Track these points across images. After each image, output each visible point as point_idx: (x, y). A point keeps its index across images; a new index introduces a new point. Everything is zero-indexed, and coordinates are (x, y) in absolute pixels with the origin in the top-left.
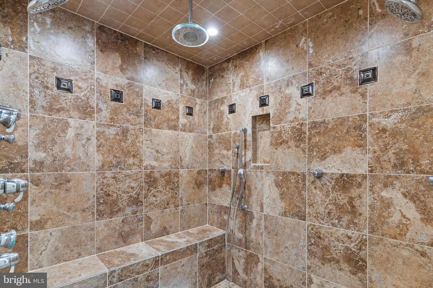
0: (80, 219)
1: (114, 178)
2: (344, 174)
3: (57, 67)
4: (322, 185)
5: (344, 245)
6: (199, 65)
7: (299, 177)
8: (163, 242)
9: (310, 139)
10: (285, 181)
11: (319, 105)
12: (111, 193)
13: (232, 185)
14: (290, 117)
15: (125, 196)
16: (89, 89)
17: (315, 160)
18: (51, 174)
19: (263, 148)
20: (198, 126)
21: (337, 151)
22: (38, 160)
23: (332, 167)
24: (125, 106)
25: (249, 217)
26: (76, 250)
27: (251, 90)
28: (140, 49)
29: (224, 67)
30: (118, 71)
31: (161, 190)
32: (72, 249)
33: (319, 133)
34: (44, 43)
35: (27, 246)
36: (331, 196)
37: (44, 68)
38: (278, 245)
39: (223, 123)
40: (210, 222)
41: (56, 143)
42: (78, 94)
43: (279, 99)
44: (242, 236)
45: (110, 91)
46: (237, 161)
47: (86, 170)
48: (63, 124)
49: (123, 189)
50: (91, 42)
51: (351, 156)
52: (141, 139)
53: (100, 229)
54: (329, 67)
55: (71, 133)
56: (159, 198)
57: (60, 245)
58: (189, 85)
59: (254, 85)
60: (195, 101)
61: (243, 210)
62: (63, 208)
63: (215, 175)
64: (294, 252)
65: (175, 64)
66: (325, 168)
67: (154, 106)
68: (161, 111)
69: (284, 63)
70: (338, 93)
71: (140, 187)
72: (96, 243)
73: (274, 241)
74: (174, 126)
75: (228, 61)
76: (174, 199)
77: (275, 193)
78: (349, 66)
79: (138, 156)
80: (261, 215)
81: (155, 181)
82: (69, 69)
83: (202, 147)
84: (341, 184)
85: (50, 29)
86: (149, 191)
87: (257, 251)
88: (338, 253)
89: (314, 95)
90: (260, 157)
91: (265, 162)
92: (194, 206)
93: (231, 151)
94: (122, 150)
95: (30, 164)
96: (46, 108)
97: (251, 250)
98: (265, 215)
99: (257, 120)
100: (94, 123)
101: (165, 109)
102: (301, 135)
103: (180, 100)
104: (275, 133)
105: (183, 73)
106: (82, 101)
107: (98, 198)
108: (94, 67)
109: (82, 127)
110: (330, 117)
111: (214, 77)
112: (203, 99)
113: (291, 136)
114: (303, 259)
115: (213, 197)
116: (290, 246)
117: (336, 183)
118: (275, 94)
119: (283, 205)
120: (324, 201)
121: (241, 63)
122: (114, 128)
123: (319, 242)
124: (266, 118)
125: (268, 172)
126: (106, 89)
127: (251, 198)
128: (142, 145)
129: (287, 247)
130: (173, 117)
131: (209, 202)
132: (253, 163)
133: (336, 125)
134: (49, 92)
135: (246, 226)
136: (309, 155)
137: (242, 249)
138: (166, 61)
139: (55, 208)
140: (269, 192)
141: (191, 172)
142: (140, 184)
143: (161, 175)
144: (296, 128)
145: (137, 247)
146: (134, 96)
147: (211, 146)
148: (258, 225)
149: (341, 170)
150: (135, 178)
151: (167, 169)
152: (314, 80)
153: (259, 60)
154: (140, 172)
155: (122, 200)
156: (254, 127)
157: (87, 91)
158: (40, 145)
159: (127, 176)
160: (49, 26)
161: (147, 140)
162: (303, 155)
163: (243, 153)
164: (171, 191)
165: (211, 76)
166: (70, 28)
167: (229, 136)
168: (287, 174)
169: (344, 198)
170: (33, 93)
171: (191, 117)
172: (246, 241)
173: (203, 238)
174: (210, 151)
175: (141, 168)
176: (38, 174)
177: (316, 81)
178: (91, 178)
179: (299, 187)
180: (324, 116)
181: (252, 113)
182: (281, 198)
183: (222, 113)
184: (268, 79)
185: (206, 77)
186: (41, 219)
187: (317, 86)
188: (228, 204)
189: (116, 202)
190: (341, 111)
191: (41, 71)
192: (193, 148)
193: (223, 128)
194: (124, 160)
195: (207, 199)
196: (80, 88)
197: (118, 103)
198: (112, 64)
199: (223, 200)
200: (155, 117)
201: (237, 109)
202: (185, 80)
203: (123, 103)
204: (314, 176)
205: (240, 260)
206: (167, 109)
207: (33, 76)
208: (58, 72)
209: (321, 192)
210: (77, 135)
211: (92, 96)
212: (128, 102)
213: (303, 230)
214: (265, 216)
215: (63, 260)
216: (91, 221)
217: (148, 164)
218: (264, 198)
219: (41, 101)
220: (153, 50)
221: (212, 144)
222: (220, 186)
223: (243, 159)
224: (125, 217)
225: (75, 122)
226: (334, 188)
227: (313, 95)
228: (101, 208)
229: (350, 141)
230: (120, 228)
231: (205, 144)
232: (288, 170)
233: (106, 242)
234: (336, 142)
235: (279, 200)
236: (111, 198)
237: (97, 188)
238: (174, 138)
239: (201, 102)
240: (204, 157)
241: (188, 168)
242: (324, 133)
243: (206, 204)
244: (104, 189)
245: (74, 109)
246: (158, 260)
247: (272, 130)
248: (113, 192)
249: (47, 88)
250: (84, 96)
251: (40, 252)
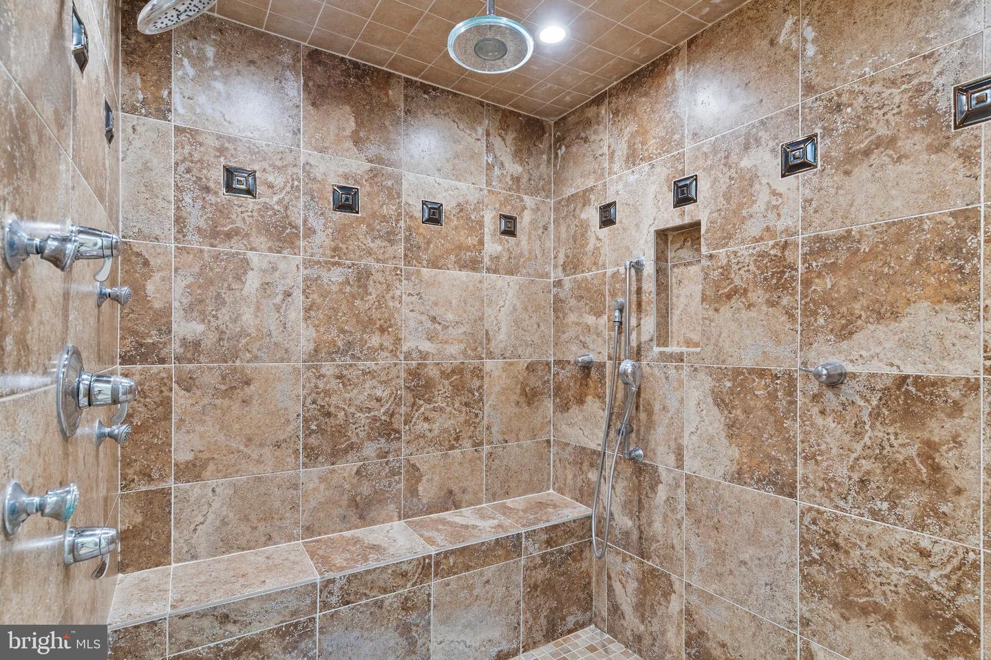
0: (270, 464)
1: (340, 377)
2: (906, 377)
3: (227, 145)
4: (843, 404)
5: (907, 573)
6: (530, 119)
7: (778, 382)
8: (444, 524)
9: (807, 283)
10: (739, 393)
11: (833, 191)
12: (332, 409)
13: (607, 400)
14: (754, 228)
15: (363, 418)
16: (288, 189)
17: (821, 338)
18: (214, 368)
19: (685, 309)
20: (529, 259)
21: (884, 313)
22: (190, 338)
23: (873, 357)
24: (363, 220)
25: (647, 479)
26: (262, 527)
27: (653, 166)
28: (396, 94)
29: (590, 115)
30: (349, 144)
31: (443, 405)
32: (255, 525)
33: (832, 268)
34: (202, 99)
35: (170, 512)
36: (869, 434)
37: (202, 149)
38: (721, 555)
39: (587, 249)
40: (556, 486)
41: (224, 303)
42: (267, 200)
43: (724, 182)
44: (630, 523)
45: (330, 189)
46: (619, 341)
47: (282, 360)
48: (237, 262)
49: (358, 403)
50: (294, 88)
51: (929, 328)
52: (398, 293)
53: (311, 486)
54: (861, 88)
55: (252, 281)
56: (438, 424)
57: (231, 515)
58: (507, 165)
59: (659, 154)
60: (522, 200)
61: (634, 460)
62: (238, 438)
63: (569, 375)
64: (763, 577)
65: (475, 120)
66: (852, 361)
67: (426, 216)
68: (443, 228)
69: (738, 91)
70: (890, 156)
71: (395, 399)
72: (303, 514)
73: (711, 544)
74: (471, 261)
75: (598, 101)
76: (472, 428)
77: (715, 422)
78: (924, 78)
79: (390, 330)
80: (677, 477)
81: (429, 385)
82: (249, 148)
83: (538, 308)
84: (899, 404)
85: (212, 69)
86: (415, 408)
87: (669, 565)
88: (889, 593)
89: (819, 167)
90: (677, 330)
91: (688, 343)
92: (520, 446)
93: (605, 317)
94: (357, 316)
95: (175, 347)
96: (205, 230)
97: (653, 562)
98: (688, 477)
99: (670, 238)
100: (299, 259)
101: (451, 222)
102: (783, 272)
103: (486, 200)
104: (714, 270)
105: (491, 139)
106: (275, 214)
107: (306, 420)
108: (299, 140)
109: (275, 269)
110: (864, 221)
111: (565, 142)
112: (541, 197)
113: (755, 276)
114: (789, 598)
115: (564, 426)
116: (752, 560)
117: (883, 402)
118: (713, 172)
119: (735, 452)
120: (849, 450)
121: (631, 103)
122: (340, 269)
123: (833, 556)
124: (690, 232)
125: (696, 370)
126: (324, 185)
127: (652, 432)
128: (399, 306)
129: (745, 563)
130: (472, 241)
131: (554, 436)
132: (658, 345)
133: (883, 243)
134: (211, 198)
135: (640, 501)
136: (805, 325)
137: (631, 557)
138: (454, 115)
139: (221, 438)
140: (698, 419)
141: (512, 367)
142: (395, 392)
143: (443, 373)
144: (769, 255)
145: (388, 532)
146: (383, 197)
147: (559, 306)
148: (670, 500)
149: (898, 367)
150: (385, 378)
151: (455, 359)
152: (820, 125)
153: (674, 90)
154: (395, 365)
155: (357, 425)
156: (660, 257)
157: (284, 193)
158: (195, 308)
159: (367, 374)
160: (211, 63)
161: (410, 294)
162: (788, 326)
163: (634, 322)
164: (464, 409)
165: (559, 141)
166: (252, 62)
167: (600, 282)
168: (743, 374)
169: (908, 444)
170: (181, 201)
171: (511, 239)
172: (641, 538)
173: (538, 520)
174: (558, 318)
175: (397, 357)
176: (190, 366)
177: (824, 128)
178: (292, 377)
179: (776, 409)
180: (847, 221)
181: (656, 223)
182: (730, 437)
183: (584, 226)
184: (695, 134)
185: (548, 145)
186: (196, 459)
187: (828, 141)
188: (599, 445)
189: (343, 431)
190: (898, 204)
191: (197, 156)
192: (515, 310)
193: (588, 262)
194: (362, 339)
195: (550, 431)
196: (271, 186)
197: (348, 214)
198: (336, 131)
199: (586, 434)
200: (428, 243)
201: (620, 214)
202: (498, 154)
203: (359, 215)
204: (820, 382)
205: (627, 582)
206: (455, 222)
207: (181, 168)
208: (229, 156)
209: (839, 423)
210: (265, 286)
211: (294, 202)
212: (370, 212)
213: (787, 521)
214: (687, 479)
215: (236, 546)
216: (293, 468)
217: (414, 347)
218: (686, 434)
219: (196, 218)
220: (425, 93)
221: (562, 301)
222: (581, 401)
223: (634, 336)
224: (362, 463)
225: (261, 258)
226: (878, 414)
227: (816, 167)
228: (313, 441)
229: (925, 285)
230: (353, 486)
231: (545, 301)
232: (748, 363)
233: (322, 515)
234: (883, 290)
235: (725, 442)
236: (332, 420)
237: (305, 398)
238: (471, 288)
239: (536, 204)
240: (542, 331)
241: (505, 358)
242: (849, 266)
243: (548, 442)
244: (320, 402)
245: (259, 232)
246: (429, 564)
247: (705, 262)
248: (338, 407)
249: (207, 189)
250: (279, 202)
251: (193, 527)
